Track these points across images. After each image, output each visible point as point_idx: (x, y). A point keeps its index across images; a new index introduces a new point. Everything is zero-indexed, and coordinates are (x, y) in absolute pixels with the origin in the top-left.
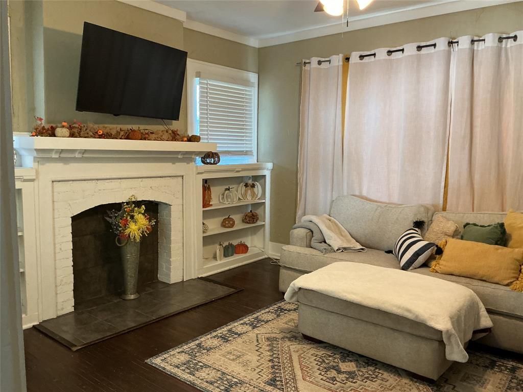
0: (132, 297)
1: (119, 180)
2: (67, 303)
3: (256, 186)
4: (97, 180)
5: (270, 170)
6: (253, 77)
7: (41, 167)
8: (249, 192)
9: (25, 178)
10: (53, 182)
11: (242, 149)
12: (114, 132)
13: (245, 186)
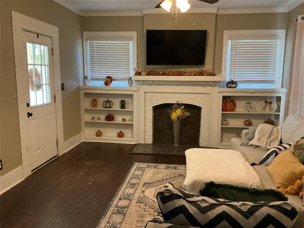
0: (176, 145)
1: (174, 94)
2: (149, 140)
3: (273, 103)
4: (164, 93)
5: (285, 93)
6: (281, 33)
7: (140, 86)
8: (268, 107)
9: (133, 90)
10: (145, 92)
11: (266, 79)
12: (167, 73)
13: (265, 102)
